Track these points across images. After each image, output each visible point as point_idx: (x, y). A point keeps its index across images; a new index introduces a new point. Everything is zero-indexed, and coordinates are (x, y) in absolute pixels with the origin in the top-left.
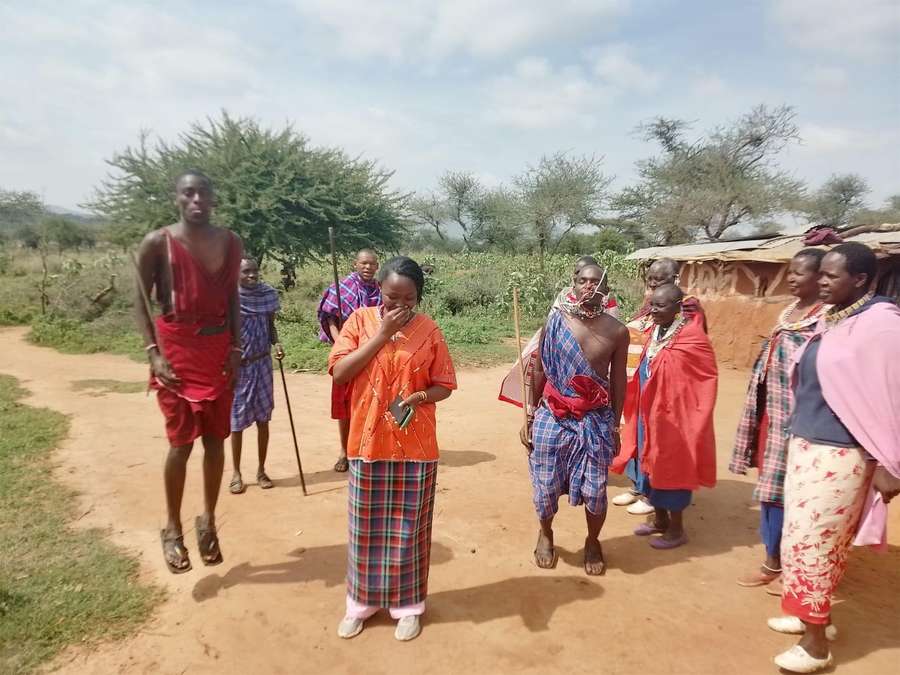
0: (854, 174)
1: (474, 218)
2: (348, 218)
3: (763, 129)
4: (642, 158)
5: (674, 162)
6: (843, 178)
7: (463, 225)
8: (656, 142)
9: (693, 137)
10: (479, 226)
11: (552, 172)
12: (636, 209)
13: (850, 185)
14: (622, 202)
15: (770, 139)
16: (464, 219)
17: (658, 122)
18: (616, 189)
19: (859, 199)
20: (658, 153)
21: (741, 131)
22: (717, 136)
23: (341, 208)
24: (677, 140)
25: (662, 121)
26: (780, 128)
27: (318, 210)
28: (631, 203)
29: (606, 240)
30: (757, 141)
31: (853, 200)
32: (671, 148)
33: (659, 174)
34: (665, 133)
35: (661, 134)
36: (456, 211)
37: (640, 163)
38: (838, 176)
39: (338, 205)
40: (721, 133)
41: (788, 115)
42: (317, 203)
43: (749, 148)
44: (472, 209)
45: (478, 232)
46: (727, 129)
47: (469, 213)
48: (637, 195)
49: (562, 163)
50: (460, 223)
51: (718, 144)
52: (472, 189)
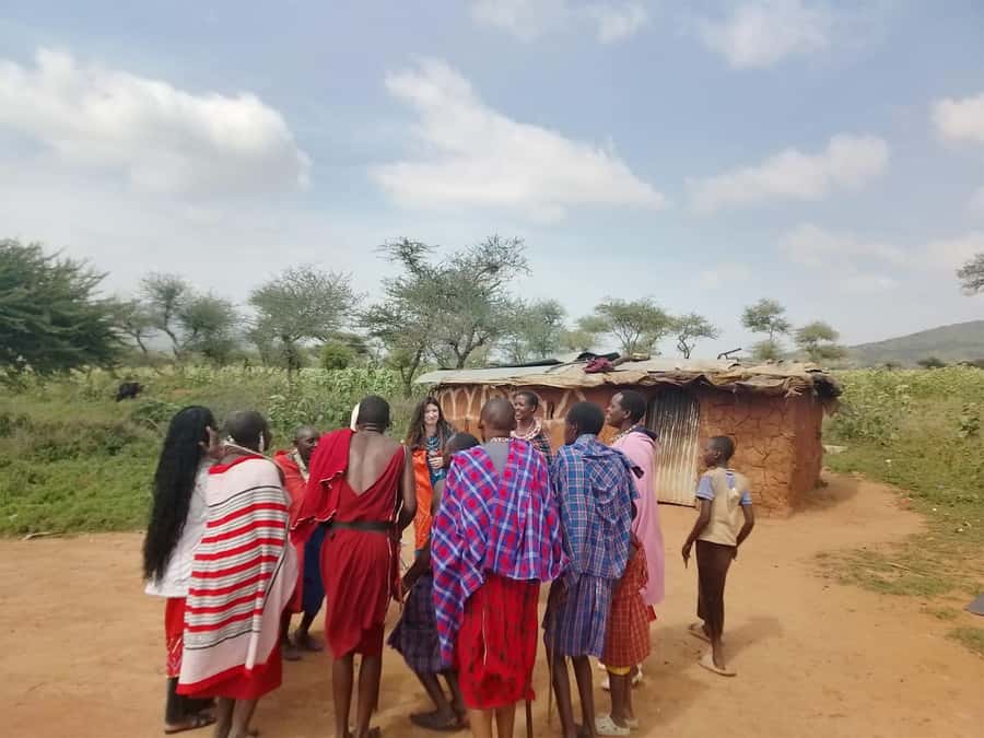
0: (554, 299)
1: (187, 327)
2: (56, 330)
3: (498, 258)
4: (389, 276)
5: (420, 282)
6: (546, 303)
7: (172, 335)
8: (400, 263)
9: (435, 260)
10: (195, 336)
14: (369, 320)
15: (503, 268)
16: (172, 327)
17: (402, 243)
18: (365, 306)
20: (401, 272)
21: (479, 259)
22: (456, 261)
23: (46, 318)
24: (420, 263)
25: (406, 242)
26: (512, 258)
27: (14, 319)
28: (381, 321)
29: (331, 354)
30: (493, 268)
32: (416, 270)
33: (406, 293)
34: (409, 253)
35: (405, 255)
36: (162, 319)
37: (386, 281)
39: (40, 313)
40: (462, 258)
41: (519, 247)
42: (10, 311)
43: (487, 275)
44: (183, 317)
45: (192, 343)
46: (466, 255)
47: (180, 322)
48: (386, 314)
49: (310, 275)
50: (169, 333)
51: (458, 268)
52: (182, 295)
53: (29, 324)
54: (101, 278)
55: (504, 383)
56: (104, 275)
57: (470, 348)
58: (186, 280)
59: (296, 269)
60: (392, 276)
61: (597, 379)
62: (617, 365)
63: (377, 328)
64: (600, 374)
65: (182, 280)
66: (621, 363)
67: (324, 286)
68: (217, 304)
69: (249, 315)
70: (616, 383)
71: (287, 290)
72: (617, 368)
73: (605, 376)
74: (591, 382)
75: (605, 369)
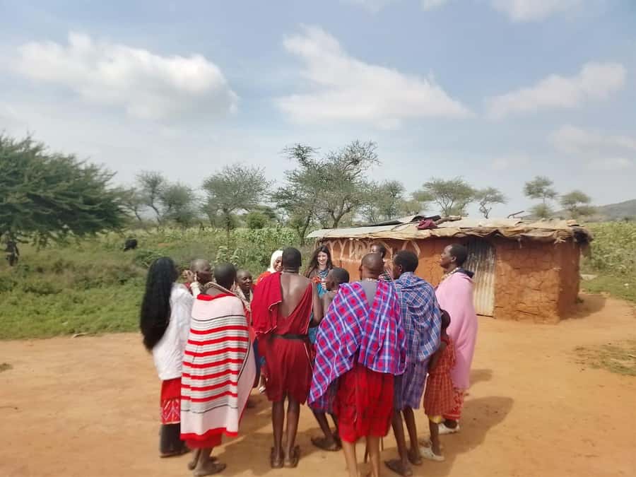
1: (165, 204)
2: (87, 208)
3: (359, 155)
4: (289, 169)
5: (308, 172)
6: (391, 183)
7: (156, 209)
8: (296, 161)
9: (318, 158)
10: (170, 210)
11: (232, 176)
12: (287, 201)
13: (395, 187)
14: (278, 197)
15: (362, 161)
16: (156, 205)
17: (297, 147)
18: (274, 189)
20: (297, 167)
21: (347, 156)
22: (332, 158)
23: (81, 200)
24: (308, 160)
25: (299, 146)
26: (368, 154)
27: (61, 201)
28: (284, 198)
29: (254, 219)
30: (356, 162)
31: (397, 195)
32: (306, 164)
33: (299, 179)
34: (301, 154)
35: (298, 155)
36: (150, 199)
37: (287, 172)
38: (388, 181)
39: (76, 197)
40: (336, 156)
41: (372, 147)
42: (60, 197)
43: (352, 166)
44: (162, 198)
45: (168, 214)
46: (338, 154)
47: (160, 201)
48: (287, 193)
49: (239, 170)
50: (154, 208)
51: (333, 162)
52: (161, 184)
53: (71, 205)
54: (112, 175)
55: (364, 237)
56: (115, 173)
57: (341, 214)
58: (163, 175)
59: (230, 166)
60: (291, 169)
61: (426, 233)
62: (439, 223)
63: (282, 202)
64: (428, 230)
65: (161, 175)
66: (442, 222)
67: (248, 177)
68: (182, 190)
69: (202, 196)
70: (439, 236)
71: (225, 180)
72: (439, 226)
73: (431, 231)
74: (422, 235)
75: (431, 227)
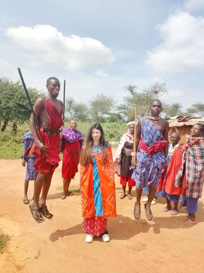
1: (75, 111)
3: (158, 89)
4: (125, 96)
5: (134, 97)
7: (71, 113)
8: (129, 92)
9: (139, 91)
11: (100, 99)
12: (124, 110)
13: (177, 106)
14: (120, 108)
15: (160, 92)
16: (71, 111)
17: (129, 86)
19: (180, 109)
20: (128, 94)
21: (152, 90)
22: (145, 91)
24: (134, 92)
25: (130, 86)
26: (162, 89)
27: (29, 107)
28: (123, 109)
29: (112, 119)
30: (156, 92)
31: (178, 110)
32: (133, 94)
33: (130, 101)
34: (131, 89)
35: (130, 89)
36: (69, 109)
37: (124, 97)
38: (174, 103)
40: (147, 90)
41: (164, 86)
43: (154, 94)
44: (74, 109)
45: (76, 115)
46: (148, 89)
47: (73, 110)
48: (124, 106)
49: (103, 96)
50: (70, 112)
51: (146, 93)
52: (74, 102)
58: (75, 99)
59: (99, 94)
60: (126, 96)
61: (182, 124)
62: (189, 119)
63: (122, 111)
64: (183, 122)
65: (73, 99)
66: (191, 119)
67: (107, 99)
68: (82, 106)
69: (89, 107)
70: (188, 125)
71: (97, 100)
72: (188, 121)
73: (184, 123)
74: (179, 125)
